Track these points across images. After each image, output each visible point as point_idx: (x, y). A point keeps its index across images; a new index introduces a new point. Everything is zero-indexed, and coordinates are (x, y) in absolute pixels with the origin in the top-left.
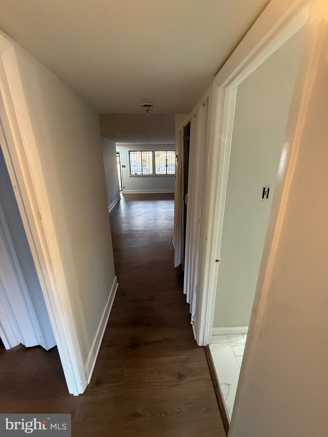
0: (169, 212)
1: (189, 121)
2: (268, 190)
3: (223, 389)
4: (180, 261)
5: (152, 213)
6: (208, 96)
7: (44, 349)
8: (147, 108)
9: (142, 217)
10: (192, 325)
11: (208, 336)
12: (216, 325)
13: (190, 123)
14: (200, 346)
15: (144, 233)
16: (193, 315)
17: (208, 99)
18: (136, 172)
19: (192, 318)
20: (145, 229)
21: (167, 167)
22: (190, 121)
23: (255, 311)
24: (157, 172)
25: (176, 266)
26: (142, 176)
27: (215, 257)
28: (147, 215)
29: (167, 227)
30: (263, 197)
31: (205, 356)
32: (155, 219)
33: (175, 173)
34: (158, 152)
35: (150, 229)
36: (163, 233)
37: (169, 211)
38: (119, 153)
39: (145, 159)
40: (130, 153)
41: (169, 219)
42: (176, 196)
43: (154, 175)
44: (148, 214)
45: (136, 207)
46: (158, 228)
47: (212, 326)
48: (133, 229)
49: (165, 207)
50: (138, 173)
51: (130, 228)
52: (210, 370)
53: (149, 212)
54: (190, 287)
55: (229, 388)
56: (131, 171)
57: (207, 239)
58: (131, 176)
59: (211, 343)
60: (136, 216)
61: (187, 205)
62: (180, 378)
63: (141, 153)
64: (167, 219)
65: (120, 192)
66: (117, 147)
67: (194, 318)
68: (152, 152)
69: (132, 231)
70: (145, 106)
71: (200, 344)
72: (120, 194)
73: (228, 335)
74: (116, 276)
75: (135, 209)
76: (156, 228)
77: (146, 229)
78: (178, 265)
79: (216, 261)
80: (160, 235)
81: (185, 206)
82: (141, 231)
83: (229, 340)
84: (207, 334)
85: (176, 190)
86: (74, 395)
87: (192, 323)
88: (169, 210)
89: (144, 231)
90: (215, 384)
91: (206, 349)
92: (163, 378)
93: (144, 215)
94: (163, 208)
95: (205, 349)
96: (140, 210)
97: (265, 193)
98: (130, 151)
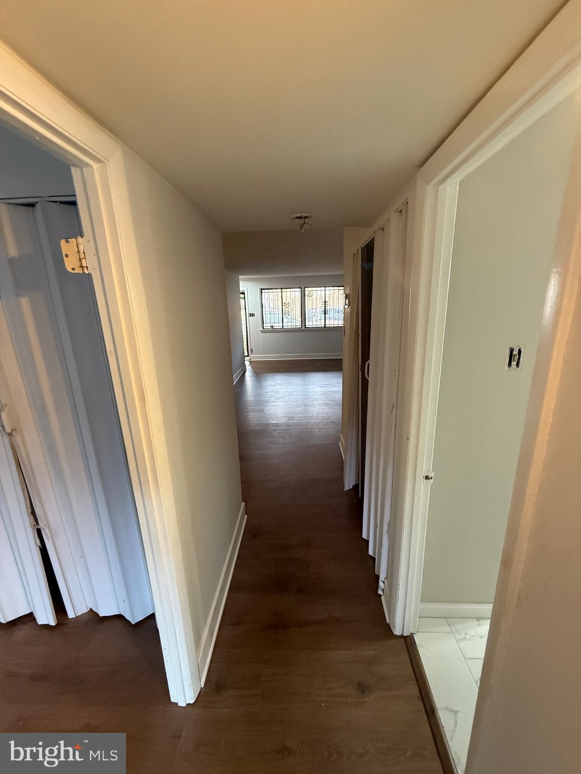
0: (331, 393)
1: (372, 237)
2: (520, 351)
3: (445, 719)
4: (354, 480)
5: (300, 395)
6: (407, 199)
7: (129, 622)
8: (302, 221)
9: (284, 402)
10: (381, 595)
11: (412, 618)
12: (426, 597)
13: (373, 241)
14: (396, 635)
15: (288, 429)
16: (382, 578)
17: (407, 203)
18: (272, 324)
19: (381, 584)
20: (289, 422)
21: (326, 315)
22: (374, 238)
23: (506, 562)
24: (309, 324)
25: (346, 488)
26: (283, 331)
27: (423, 470)
28: (293, 397)
29: (328, 419)
30: (510, 364)
31: (407, 655)
32: (306, 405)
33: (344, 324)
34: (310, 289)
35: (299, 421)
36: (321, 428)
37: (330, 391)
38: (243, 293)
39: (288, 302)
40: (262, 292)
41: (331, 404)
42: (346, 364)
43: (304, 329)
44: (295, 395)
45: (273, 383)
46: (312, 421)
47: (420, 599)
48: (268, 422)
49: (323, 383)
50: (276, 325)
51: (264, 419)
52: (417, 680)
53: (296, 392)
54: (376, 526)
55: (456, 718)
56: (265, 322)
57: (408, 439)
58: (264, 331)
59: (418, 632)
60: (272, 399)
61: (368, 380)
62: (363, 692)
63: (282, 292)
64: (326, 404)
65: (245, 358)
66: (241, 283)
67: (384, 583)
68: (300, 290)
69: (267, 425)
70: (297, 218)
71: (397, 632)
72: (246, 361)
73: (448, 619)
74: (243, 502)
75: (271, 388)
76: (308, 420)
77: (291, 421)
78: (352, 487)
79: (426, 479)
80: (317, 433)
81: (365, 383)
82: (283, 425)
83: (453, 628)
84: (410, 615)
85: (347, 355)
86: (179, 705)
87: (380, 592)
88: (331, 389)
89: (287, 425)
90: (428, 708)
91: (409, 642)
92: (332, 688)
93: (287, 398)
94: (320, 386)
95: (406, 641)
96: (281, 388)
97: (514, 357)
98: (262, 289)
